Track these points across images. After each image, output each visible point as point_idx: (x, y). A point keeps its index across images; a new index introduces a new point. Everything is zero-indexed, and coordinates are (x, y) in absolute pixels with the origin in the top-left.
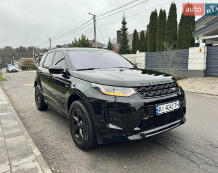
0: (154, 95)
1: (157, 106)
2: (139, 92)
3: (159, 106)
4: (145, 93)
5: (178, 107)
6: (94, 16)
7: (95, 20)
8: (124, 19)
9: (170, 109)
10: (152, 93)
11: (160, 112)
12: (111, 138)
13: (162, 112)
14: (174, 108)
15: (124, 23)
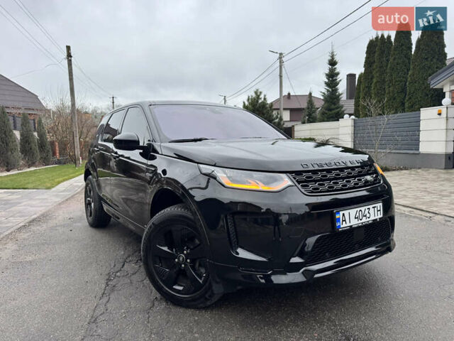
0: (331, 189)
1: (338, 212)
2: (299, 182)
3: (341, 213)
4: (311, 186)
5: (380, 215)
6: (281, 54)
7: (281, 62)
8: (333, 56)
9: (364, 220)
10: (327, 184)
12: (242, 279)
13: (348, 224)
14: (372, 218)
15: (333, 63)
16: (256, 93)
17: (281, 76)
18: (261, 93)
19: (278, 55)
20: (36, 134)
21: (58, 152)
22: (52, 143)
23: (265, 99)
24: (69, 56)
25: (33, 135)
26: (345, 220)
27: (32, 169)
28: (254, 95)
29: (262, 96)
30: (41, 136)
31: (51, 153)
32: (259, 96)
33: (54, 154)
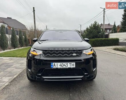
11: (54, 67)
16: (95, 22)
17: (104, 16)
18: (97, 22)
19: (103, 9)
20: (24, 37)
21: (30, 42)
22: (29, 40)
23: (98, 24)
24: (34, 10)
25: (22, 37)
26: (55, 66)
27: (22, 48)
28: (94, 23)
29: (97, 23)
30: (25, 37)
31: (28, 43)
32: (96, 23)
33: (29, 43)
